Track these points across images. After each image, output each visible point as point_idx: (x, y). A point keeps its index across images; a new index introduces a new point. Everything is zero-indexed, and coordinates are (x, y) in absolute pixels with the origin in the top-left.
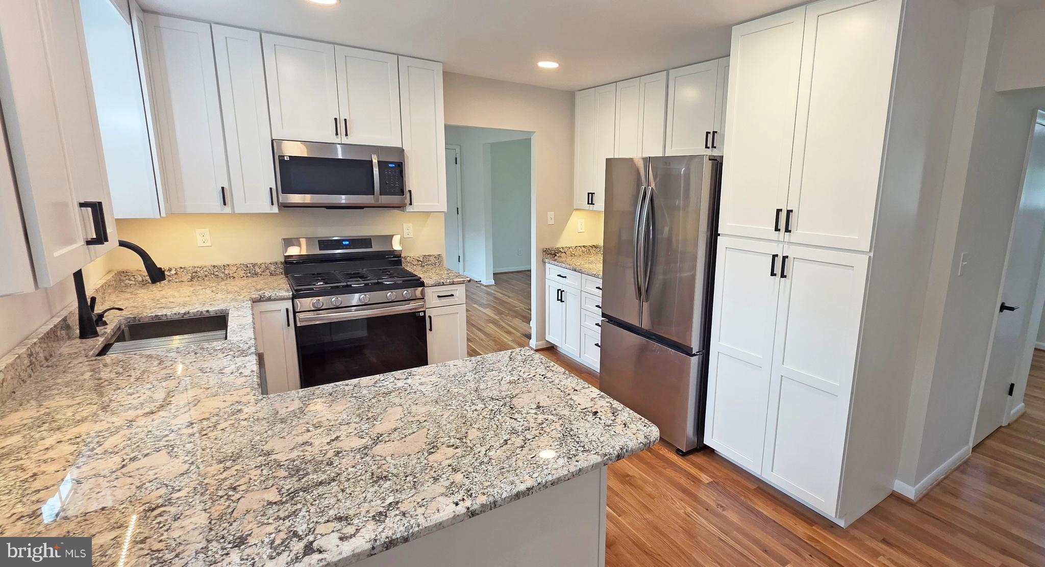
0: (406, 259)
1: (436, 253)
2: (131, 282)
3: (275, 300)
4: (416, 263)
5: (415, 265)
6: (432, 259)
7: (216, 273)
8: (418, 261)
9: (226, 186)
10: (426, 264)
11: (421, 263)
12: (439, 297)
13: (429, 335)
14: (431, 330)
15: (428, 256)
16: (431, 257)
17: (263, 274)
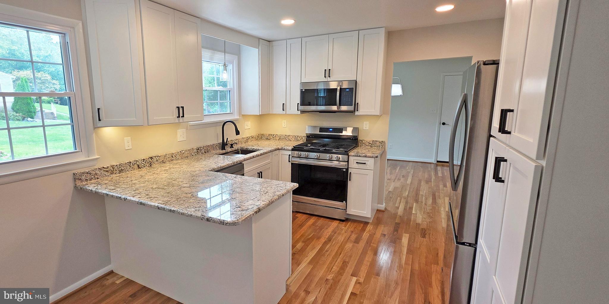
0: (362, 141)
1: (381, 140)
2: (264, 138)
3: (286, 150)
4: (368, 144)
5: (367, 146)
6: (378, 143)
7: (286, 138)
8: (369, 143)
9: (285, 103)
10: (374, 145)
11: (371, 144)
12: (357, 163)
13: (349, 183)
14: (350, 180)
15: (376, 141)
16: (378, 142)
17: (300, 140)
